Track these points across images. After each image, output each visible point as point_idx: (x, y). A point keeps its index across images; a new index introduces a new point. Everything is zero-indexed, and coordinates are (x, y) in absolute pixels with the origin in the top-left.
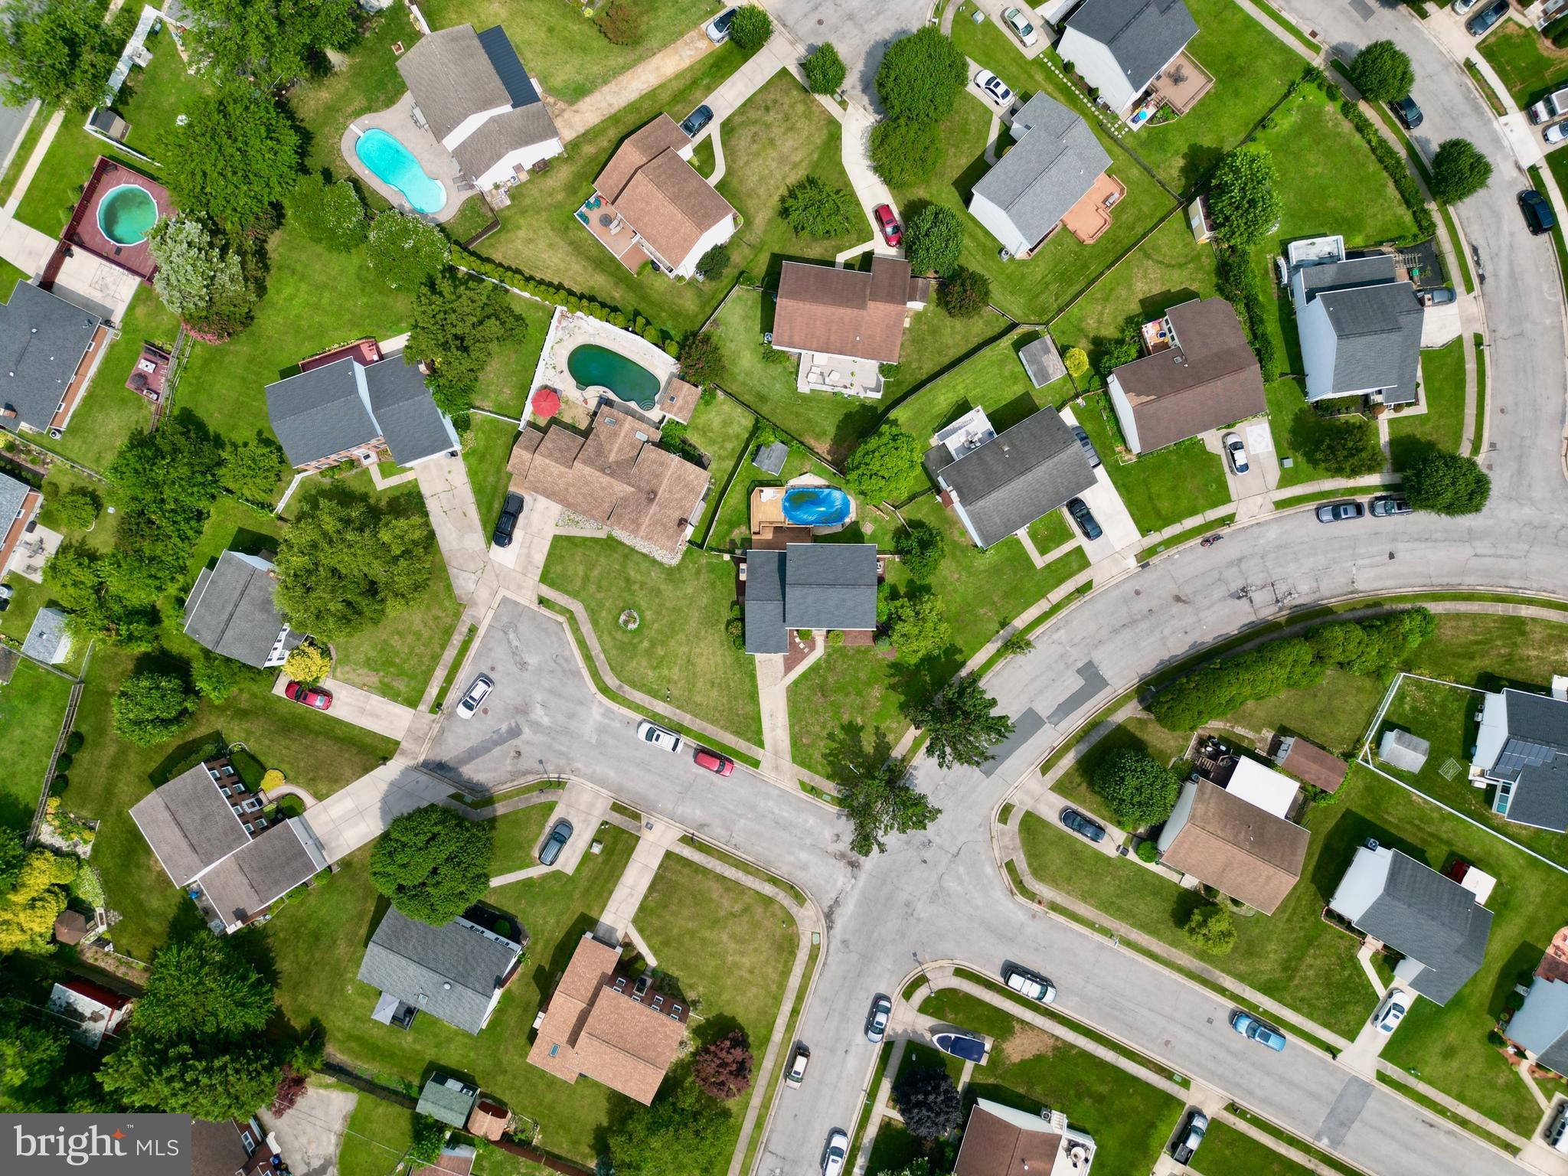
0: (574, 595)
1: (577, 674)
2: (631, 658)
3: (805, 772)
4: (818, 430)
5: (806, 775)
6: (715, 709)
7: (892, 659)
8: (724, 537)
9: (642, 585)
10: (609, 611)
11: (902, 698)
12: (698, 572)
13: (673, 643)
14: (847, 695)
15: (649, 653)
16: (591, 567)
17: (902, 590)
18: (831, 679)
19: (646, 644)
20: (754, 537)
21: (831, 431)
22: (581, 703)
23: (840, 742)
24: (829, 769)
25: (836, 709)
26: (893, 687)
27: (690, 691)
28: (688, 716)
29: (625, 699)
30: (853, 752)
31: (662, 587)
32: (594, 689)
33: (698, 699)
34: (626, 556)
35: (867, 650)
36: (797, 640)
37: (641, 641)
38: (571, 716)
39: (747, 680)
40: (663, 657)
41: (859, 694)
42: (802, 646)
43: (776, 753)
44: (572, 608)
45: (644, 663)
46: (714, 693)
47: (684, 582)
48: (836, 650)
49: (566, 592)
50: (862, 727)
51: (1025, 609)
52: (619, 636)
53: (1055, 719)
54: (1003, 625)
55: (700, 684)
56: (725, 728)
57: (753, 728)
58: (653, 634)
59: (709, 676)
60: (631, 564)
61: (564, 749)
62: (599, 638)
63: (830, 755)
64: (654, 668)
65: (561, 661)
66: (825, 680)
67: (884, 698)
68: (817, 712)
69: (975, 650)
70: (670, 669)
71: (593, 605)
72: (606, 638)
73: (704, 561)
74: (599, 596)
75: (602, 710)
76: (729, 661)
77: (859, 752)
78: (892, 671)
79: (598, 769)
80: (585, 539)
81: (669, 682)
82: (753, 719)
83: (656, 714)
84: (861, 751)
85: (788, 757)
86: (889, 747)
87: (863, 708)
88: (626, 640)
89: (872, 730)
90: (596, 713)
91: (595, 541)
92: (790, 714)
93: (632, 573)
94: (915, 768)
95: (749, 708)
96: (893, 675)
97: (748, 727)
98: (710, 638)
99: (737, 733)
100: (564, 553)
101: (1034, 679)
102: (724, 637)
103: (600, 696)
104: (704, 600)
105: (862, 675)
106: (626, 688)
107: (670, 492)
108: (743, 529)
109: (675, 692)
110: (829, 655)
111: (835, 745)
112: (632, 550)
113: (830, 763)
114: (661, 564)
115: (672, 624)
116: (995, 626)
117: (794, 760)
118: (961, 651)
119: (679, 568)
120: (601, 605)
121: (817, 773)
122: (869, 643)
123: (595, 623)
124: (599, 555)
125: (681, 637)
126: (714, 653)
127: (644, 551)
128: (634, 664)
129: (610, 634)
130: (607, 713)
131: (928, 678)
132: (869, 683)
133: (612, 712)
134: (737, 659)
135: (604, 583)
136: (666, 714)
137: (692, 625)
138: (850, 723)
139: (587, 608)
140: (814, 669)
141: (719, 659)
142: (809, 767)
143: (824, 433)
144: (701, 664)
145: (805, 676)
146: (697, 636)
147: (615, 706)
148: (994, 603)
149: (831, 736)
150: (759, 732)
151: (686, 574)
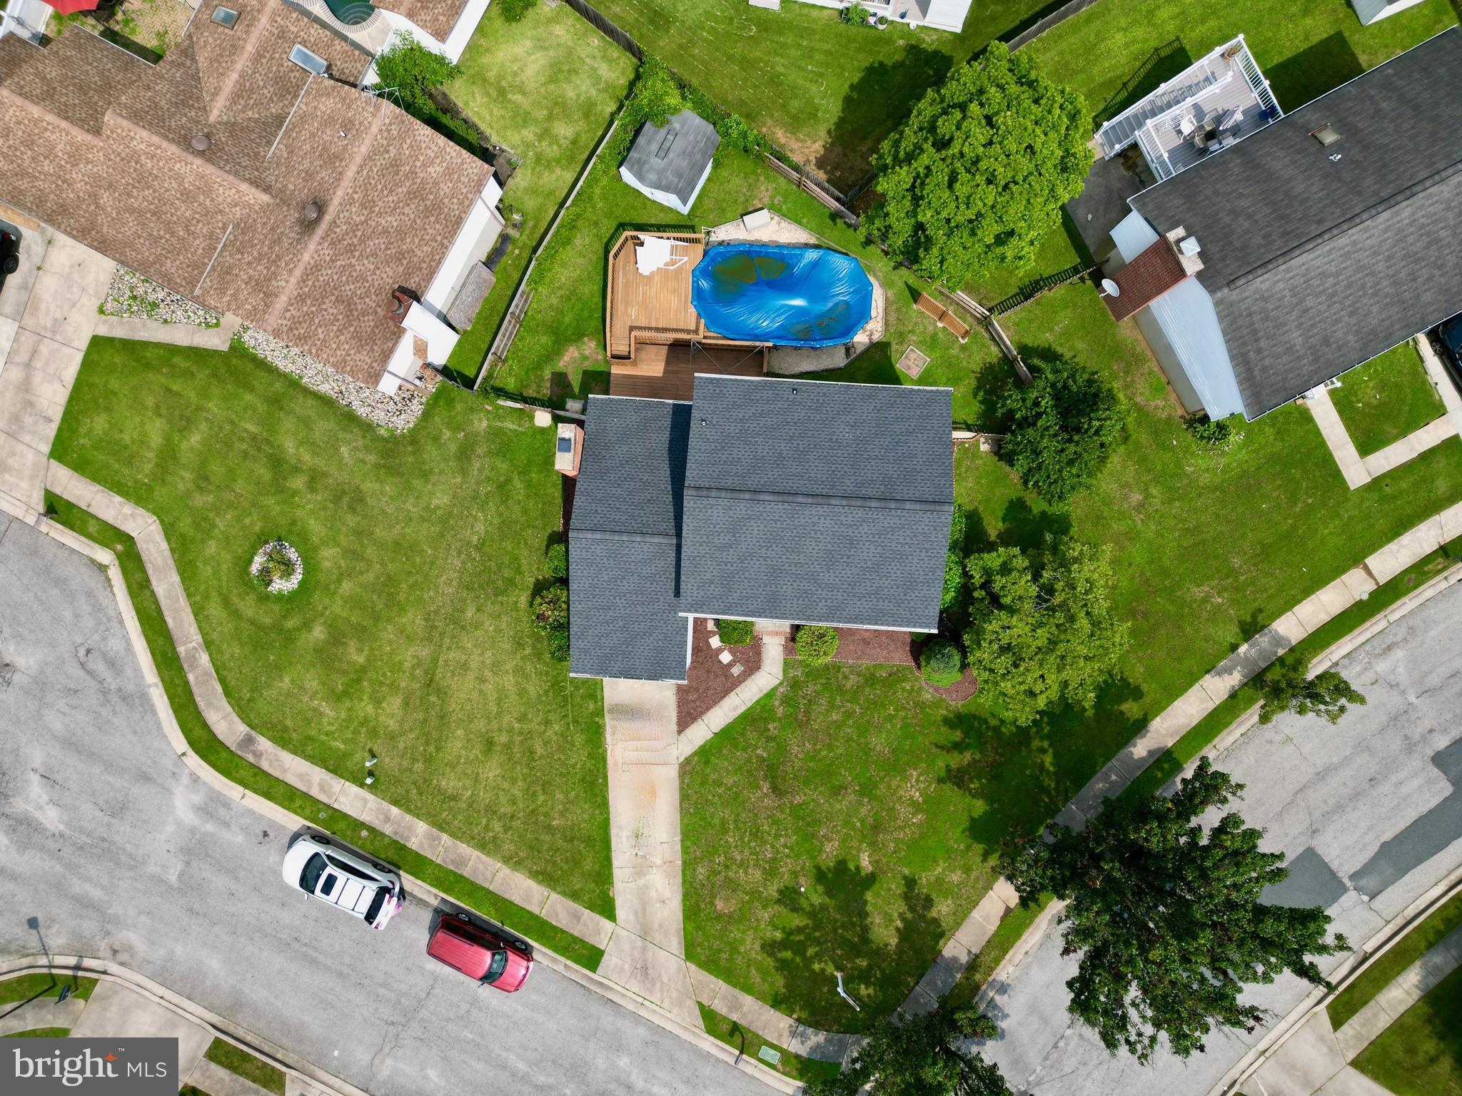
0: (138, 495)
1: (137, 700)
2: (278, 668)
3: (720, 985)
4: (795, 104)
5: (720, 994)
6: (491, 810)
7: (957, 704)
8: (539, 366)
9: (315, 478)
10: (226, 541)
11: (980, 807)
12: (464, 454)
13: (389, 632)
14: (837, 791)
15: (326, 657)
16: (185, 424)
17: (994, 527)
18: (798, 748)
19: (319, 633)
20: (616, 370)
21: (831, 109)
22: (145, 777)
23: (812, 914)
24: (780, 981)
25: (807, 826)
26: (957, 778)
27: (429, 760)
28: (421, 827)
29: (259, 772)
30: (844, 943)
31: (368, 486)
32: (179, 743)
33: (449, 783)
34: (275, 401)
35: (895, 678)
36: (715, 642)
37: (307, 626)
38: (118, 809)
39: (579, 739)
40: (363, 669)
41: (867, 790)
42: (726, 657)
43: (644, 933)
44: (130, 528)
45: (312, 682)
46: (492, 771)
47: (425, 475)
48: (813, 674)
49: (118, 487)
50: (871, 879)
51: (1308, 591)
52: (248, 607)
53: (1371, 882)
54: (1250, 629)
55: (455, 746)
56: (513, 861)
57: (588, 865)
58: (338, 608)
59: (480, 725)
60: (288, 423)
61: (96, 894)
62: (198, 611)
63: (784, 944)
64: (338, 698)
65: (99, 666)
66: (783, 749)
67: (930, 806)
68: (756, 834)
69: (1173, 691)
70: (377, 701)
71: (185, 525)
72: (215, 610)
73: (481, 424)
74: (200, 500)
75: (198, 799)
76: (534, 689)
77: (861, 943)
78: (957, 735)
79: (179, 950)
80: (173, 350)
81: (373, 733)
82: (589, 841)
83: (337, 816)
84: (865, 939)
85: (676, 944)
86: (938, 933)
87: (877, 828)
88: (267, 621)
89: (897, 887)
90: (183, 805)
91: (198, 355)
92: (686, 834)
93: (290, 446)
94: (1003, 989)
95: (581, 815)
96: (958, 747)
97: (576, 862)
98: (489, 626)
99: (547, 877)
100: (114, 384)
101: (1321, 776)
102: (525, 626)
103: (194, 762)
104: (480, 526)
105: (879, 742)
106: (264, 744)
107: (367, 204)
108: (590, 346)
109: (389, 762)
110: (795, 684)
111: (797, 921)
112: (293, 384)
113: (783, 966)
114: (367, 427)
115: (389, 583)
116: (1229, 633)
117: (691, 952)
118: (1137, 693)
119: (413, 439)
120: (204, 524)
121: (748, 989)
122: (902, 658)
123: (187, 569)
124: (205, 393)
125: (413, 619)
126: (496, 665)
127: (325, 388)
128: (286, 683)
129: (226, 602)
130: (212, 807)
131: (1048, 759)
132: (896, 764)
133: (226, 804)
134: (557, 685)
135: (216, 469)
136: (365, 817)
137: (446, 587)
138: (841, 866)
139: (169, 531)
140: (754, 718)
141: (509, 681)
142: (728, 974)
143: (811, 114)
144: (462, 690)
145: (727, 736)
146: (455, 620)
147: (234, 791)
148: (1232, 572)
149: (789, 897)
150: (603, 875)
151: (431, 453)
